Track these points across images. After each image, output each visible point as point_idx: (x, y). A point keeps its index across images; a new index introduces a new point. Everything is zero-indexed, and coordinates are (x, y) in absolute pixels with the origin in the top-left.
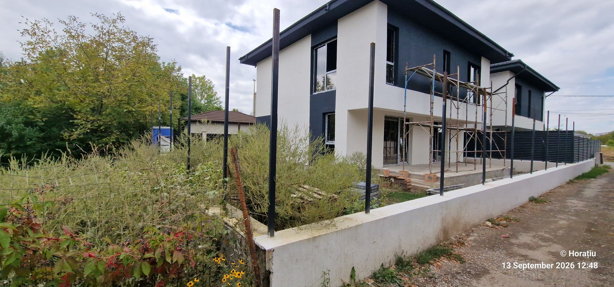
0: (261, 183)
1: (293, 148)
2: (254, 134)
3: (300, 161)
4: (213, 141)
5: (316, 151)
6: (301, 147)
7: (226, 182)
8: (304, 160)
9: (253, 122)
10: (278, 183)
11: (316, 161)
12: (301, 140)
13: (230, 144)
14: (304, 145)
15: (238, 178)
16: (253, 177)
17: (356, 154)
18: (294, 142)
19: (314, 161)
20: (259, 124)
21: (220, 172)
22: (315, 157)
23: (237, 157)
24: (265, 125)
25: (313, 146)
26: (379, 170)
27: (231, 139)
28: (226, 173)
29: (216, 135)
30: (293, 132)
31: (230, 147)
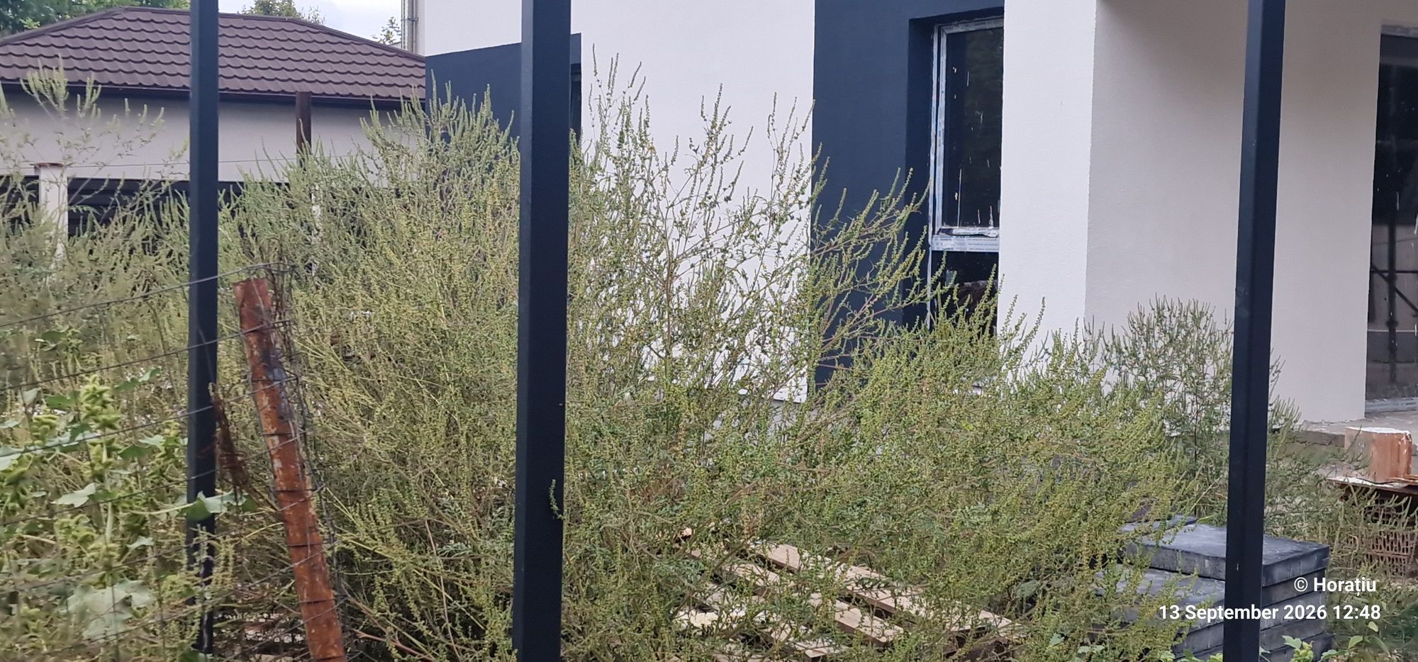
0: (460, 527)
1: (687, 275)
2: (411, 176)
3: (739, 374)
4: (117, 229)
5: (857, 299)
6: (751, 266)
7: (210, 522)
8: (767, 360)
9: (400, 93)
10: (582, 531)
11: (858, 367)
12: (744, 221)
13: (232, 255)
14: (770, 253)
15: (295, 493)
16: (403, 484)
17: (1160, 317)
18: (699, 232)
19: (839, 373)
20: (445, 110)
21: (169, 453)
22: (851, 344)
23: (288, 342)
24: (486, 110)
25: (835, 259)
26: (1335, 440)
27: (241, 217)
28: (211, 456)
29: (131, 187)
30: (688, 160)
31: (231, 268)
